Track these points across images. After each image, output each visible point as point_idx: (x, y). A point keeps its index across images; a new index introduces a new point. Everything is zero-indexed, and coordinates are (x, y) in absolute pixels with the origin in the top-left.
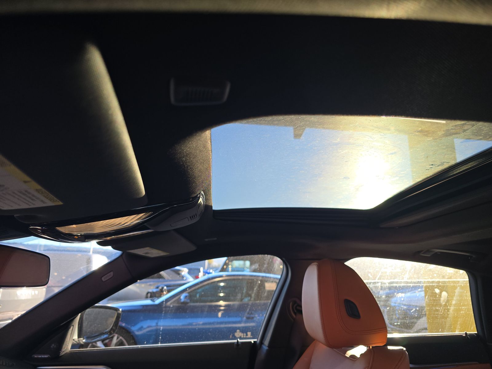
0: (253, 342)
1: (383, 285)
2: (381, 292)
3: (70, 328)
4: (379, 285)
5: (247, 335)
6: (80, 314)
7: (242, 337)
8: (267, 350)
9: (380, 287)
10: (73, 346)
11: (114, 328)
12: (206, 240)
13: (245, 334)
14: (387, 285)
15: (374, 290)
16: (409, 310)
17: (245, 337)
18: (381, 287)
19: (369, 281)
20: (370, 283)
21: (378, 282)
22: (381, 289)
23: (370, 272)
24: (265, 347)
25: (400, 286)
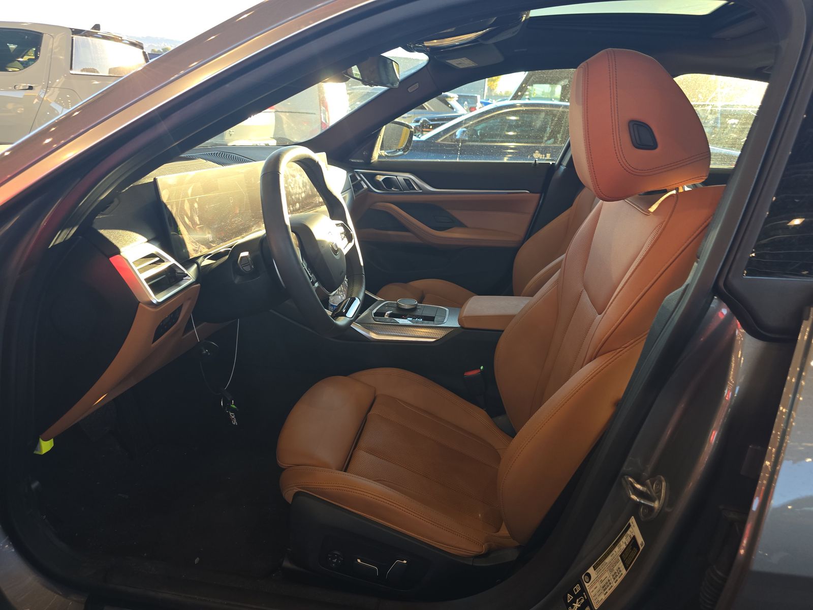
0: (551, 163)
1: (713, 108)
2: (710, 117)
3: (378, 138)
4: (709, 108)
5: (546, 156)
6: (384, 127)
7: (541, 158)
8: (565, 169)
9: (709, 111)
10: (380, 156)
11: (408, 144)
12: (516, 51)
13: (544, 156)
14: (720, 109)
15: (701, 114)
16: (739, 139)
17: (543, 158)
18: (711, 110)
19: (698, 103)
20: (699, 106)
21: (708, 105)
22: (711, 114)
23: (701, 93)
24: (563, 168)
25: (736, 110)
